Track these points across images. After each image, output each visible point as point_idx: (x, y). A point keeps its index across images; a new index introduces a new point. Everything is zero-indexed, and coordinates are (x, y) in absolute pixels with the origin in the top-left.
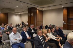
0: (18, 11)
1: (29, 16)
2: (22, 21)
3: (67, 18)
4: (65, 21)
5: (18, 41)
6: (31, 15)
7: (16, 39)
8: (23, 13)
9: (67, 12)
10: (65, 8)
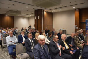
0: (24, 13)
1: (36, 19)
2: (30, 25)
3: (79, 22)
4: (77, 26)
5: (13, 43)
6: (37, 18)
7: (12, 42)
8: (30, 15)
9: (79, 14)
10: (77, 10)
